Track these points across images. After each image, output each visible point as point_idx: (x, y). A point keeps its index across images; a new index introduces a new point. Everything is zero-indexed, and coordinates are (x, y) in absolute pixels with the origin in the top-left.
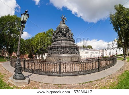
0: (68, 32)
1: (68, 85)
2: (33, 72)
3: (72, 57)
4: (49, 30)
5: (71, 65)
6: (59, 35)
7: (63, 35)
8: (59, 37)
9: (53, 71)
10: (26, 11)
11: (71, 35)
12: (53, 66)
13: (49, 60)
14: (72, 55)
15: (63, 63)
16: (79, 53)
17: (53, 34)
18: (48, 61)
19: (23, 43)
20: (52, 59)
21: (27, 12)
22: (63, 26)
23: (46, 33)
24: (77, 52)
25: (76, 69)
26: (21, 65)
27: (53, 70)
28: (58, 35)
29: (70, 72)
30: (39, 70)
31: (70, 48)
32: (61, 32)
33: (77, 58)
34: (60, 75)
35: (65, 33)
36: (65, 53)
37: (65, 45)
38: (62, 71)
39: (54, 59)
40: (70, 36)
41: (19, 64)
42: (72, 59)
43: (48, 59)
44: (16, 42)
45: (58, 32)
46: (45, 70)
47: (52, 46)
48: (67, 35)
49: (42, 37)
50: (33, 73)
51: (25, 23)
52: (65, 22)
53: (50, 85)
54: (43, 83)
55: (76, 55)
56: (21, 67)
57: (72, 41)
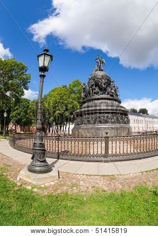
0: (110, 84)
1: (124, 175)
2: (58, 156)
3: (117, 129)
4: (74, 83)
5: (118, 142)
6: (95, 89)
7: (101, 89)
8: (95, 93)
9: (92, 153)
10: (45, 50)
11: (115, 91)
12: (92, 146)
13: (78, 135)
14: (118, 125)
15: (112, 139)
16: (128, 122)
17: (84, 89)
18: (76, 136)
19: (28, 106)
20: (83, 133)
21: (47, 51)
22: (100, 74)
23: (68, 86)
24: (126, 119)
25: (129, 149)
26: (44, 147)
27: (92, 151)
28: (92, 90)
29: (120, 155)
30: (66, 152)
31: (114, 113)
32: (97, 85)
33: (127, 131)
34: (106, 159)
35: (103, 87)
36: (106, 122)
37: (105, 108)
38: (110, 152)
39: (88, 132)
40: (113, 91)
41: (41, 144)
42: (119, 132)
43: (76, 133)
44: (15, 106)
45: (93, 85)
46: (76, 153)
47: (83, 110)
48: (109, 89)
49: (61, 94)
50: (58, 158)
51: (47, 71)
52: (102, 68)
53: (96, 177)
54: (83, 175)
55: (125, 125)
56: (45, 150)
57: (116, 100)
